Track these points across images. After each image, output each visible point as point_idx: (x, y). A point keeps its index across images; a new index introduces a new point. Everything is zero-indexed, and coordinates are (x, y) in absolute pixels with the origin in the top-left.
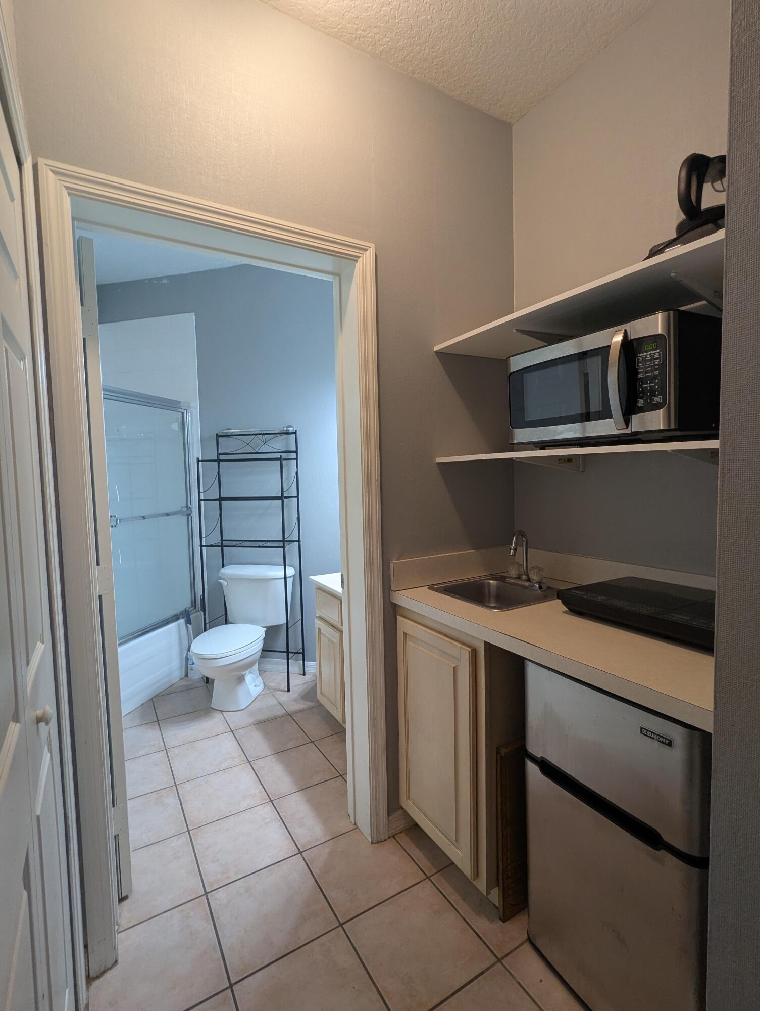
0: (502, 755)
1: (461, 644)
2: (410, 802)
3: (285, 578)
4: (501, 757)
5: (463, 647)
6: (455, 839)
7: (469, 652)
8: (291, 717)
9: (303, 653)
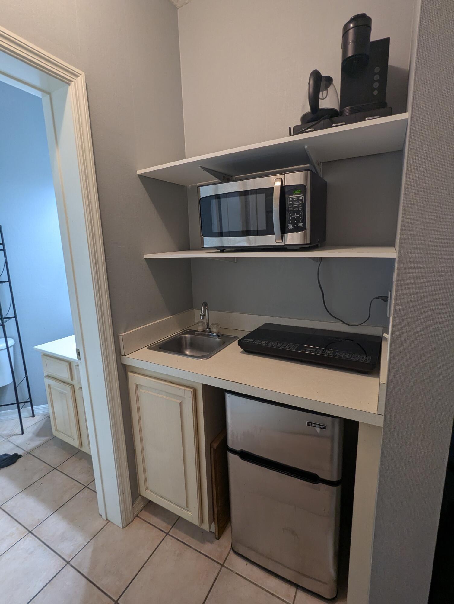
0: (214, 448)
1: (185, 387)
2: (148, 491)
3: (8, 348)
4: (214, 449)
5: (187, 389)
6: (186, 506)
7: (192, 392)
8: (31, 454)
9: (31, 401)
